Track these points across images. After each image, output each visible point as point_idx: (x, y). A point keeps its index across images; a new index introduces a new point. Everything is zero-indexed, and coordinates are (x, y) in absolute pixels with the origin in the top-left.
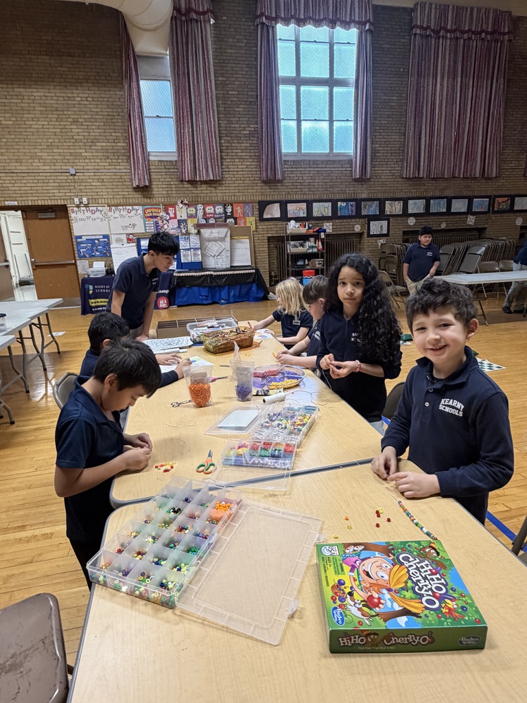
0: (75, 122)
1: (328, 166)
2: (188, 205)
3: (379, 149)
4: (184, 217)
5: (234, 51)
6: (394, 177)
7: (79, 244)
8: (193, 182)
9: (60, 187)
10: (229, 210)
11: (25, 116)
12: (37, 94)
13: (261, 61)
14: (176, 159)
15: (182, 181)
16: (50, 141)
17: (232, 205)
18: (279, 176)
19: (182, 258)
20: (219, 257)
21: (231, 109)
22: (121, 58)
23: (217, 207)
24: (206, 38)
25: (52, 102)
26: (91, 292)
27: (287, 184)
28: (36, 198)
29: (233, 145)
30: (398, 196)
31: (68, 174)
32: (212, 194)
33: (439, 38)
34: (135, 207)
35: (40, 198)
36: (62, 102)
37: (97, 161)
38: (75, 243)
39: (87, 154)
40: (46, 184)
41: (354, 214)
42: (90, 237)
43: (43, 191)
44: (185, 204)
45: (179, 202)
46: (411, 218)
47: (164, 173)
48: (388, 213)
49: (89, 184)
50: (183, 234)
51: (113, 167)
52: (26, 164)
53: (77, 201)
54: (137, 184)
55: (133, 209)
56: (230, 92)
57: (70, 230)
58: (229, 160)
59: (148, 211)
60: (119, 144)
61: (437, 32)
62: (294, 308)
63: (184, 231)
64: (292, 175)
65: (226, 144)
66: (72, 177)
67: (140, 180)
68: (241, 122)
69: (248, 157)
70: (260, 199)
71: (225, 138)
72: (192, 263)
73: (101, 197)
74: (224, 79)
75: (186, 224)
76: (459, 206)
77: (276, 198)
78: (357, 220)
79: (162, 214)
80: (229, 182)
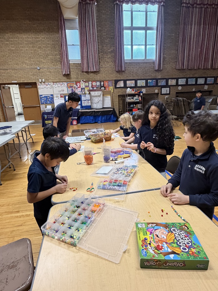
0: (40, 48)
1: (144, 65)
2: (85, 82)
3: (166, 57)
4: (84, 87)
5: (105, 16)
6: (172, 69)
7: (41, 98)
8: (87, 72)
9: (33, 75)
10: (102, 84)
11: (20, 46)
12: (25, 36)
13: (116, 20)
14: (80, 62)
15: (83, 72)
16: (30, 56)
17: (103, 82)
18: (123, 69)
19: (83, 104)
20: (98, 103)
21: (103, 41)
22: (58, 21)
23: (97, 83)
24: (93, 11)
25: (30, 40)
26: (46, 118)
27: (127, 73)
28: (24, 80)
29: (104, 56)
30: (174, 77)
31: (37, 69)
32: (95, 77)
33: (193, 8)
34: (64, 83)
35: (26, 80)
36: (35, 40)
37: (48, 64)
38: (39, 98)
39: (44, 61)
40: (28, 74)
41: (155, 85)
42: (46, 96)
43: (27, 77)
44: (84, 82)
45: (82, 81)
46: (180, 87)
47: (75, 69)
48: (170, 85)
49: (45, 73)
50: (83, 94)
51: (55, 66)
52: (20, 66)
53: (40, 80)
54: (65, 73)
55: (63, 84)
56: (103, 34)
57: (38, 92)
58: (102, 63)
59: (69, 84)
60: (57, 57)
61: (193, 5)
62: (128, 126)
63: (83, 93)
64: (129, 69)
65: (101, 56)
66: (38, 71)
67: (66, 71)
68: (107, 47)
69: (110, 61)
70: (115, 79)
71: (101, 53)
72: (87, 106)
73: (50, 79)
74: (101, 28)
75: (85, 90)
76: (201, 81)
77: (122, 79)
78: (156, 88)
79: (75, 86)
80: (103, 72)
